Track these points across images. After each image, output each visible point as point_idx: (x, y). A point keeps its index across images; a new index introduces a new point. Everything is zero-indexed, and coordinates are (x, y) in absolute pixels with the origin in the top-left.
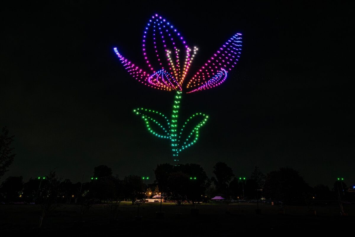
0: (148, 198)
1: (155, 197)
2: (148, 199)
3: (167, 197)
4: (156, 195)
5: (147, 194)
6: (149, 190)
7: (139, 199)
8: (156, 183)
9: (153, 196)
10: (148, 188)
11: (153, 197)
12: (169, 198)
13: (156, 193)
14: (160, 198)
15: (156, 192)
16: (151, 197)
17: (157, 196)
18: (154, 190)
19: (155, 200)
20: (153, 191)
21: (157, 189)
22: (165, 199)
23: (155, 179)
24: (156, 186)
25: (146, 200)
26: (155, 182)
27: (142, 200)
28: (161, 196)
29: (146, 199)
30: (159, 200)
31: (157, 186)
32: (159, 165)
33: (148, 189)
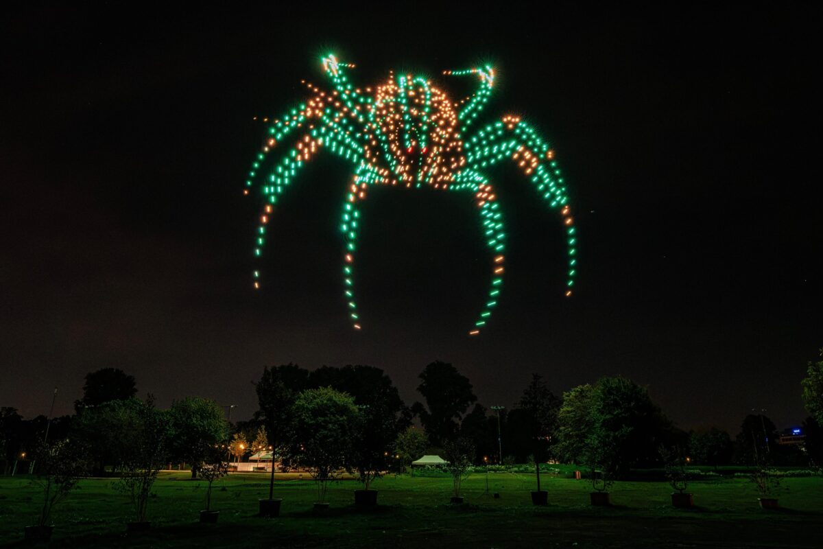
0: (236, 462)
1: (255, 457)
2: (236, 464)
3: (290, 457)
4: (258, 450)
5: (233, 449)
6: (239, 437)
7: (210, 464)
8: (261, 418)
9: (252, 455)
10: (238, 432)
11: (251, 458)
12: (294, 462)
13: (260, 447)
14: (270, 461)
15: (259, 443)
16: (246, 458)
17: (263, 454)
18: (255, 438)
19: (255, 465)
20: (250, 441)
21: (262, 435)
22: (285, 463)
23: (258, 408)
24: (261, 429)
25: (231, 467)
26: (257, 414)
27: (221, 465)
28: (274, 454)
29: (232, 464)
30: (268, 467)
31: (263, 427)
32: (269, 369)
33: (236, 436)
